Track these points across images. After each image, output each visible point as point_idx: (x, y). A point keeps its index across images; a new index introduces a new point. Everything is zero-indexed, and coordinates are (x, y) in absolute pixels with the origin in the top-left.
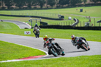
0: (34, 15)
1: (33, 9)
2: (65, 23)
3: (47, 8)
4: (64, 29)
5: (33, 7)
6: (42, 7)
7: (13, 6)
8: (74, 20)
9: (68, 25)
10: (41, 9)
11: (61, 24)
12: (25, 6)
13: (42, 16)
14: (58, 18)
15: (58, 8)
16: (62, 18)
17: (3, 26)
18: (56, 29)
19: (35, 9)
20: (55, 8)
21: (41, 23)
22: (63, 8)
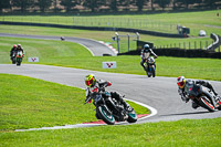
0: (123, 26)
1: (121, 13)
2: (192, 44)
3: (153, 11)
4: (189, 57)
5: (121, 8)
6: (140, 8)
7: (78, 7)
8: (212, 37)
9: (198, 47)
10: (140, 12)
11: (182, 47)
12: (103, 7)
13: (142, 27)
14: (176, 32)
15: (175, 10)
16: (184, 33)
17: (56, 51)
18: (171, 58)
19: (127, 12)
20: (170, 12)
21: (139, 43)
22: (187, 10)
